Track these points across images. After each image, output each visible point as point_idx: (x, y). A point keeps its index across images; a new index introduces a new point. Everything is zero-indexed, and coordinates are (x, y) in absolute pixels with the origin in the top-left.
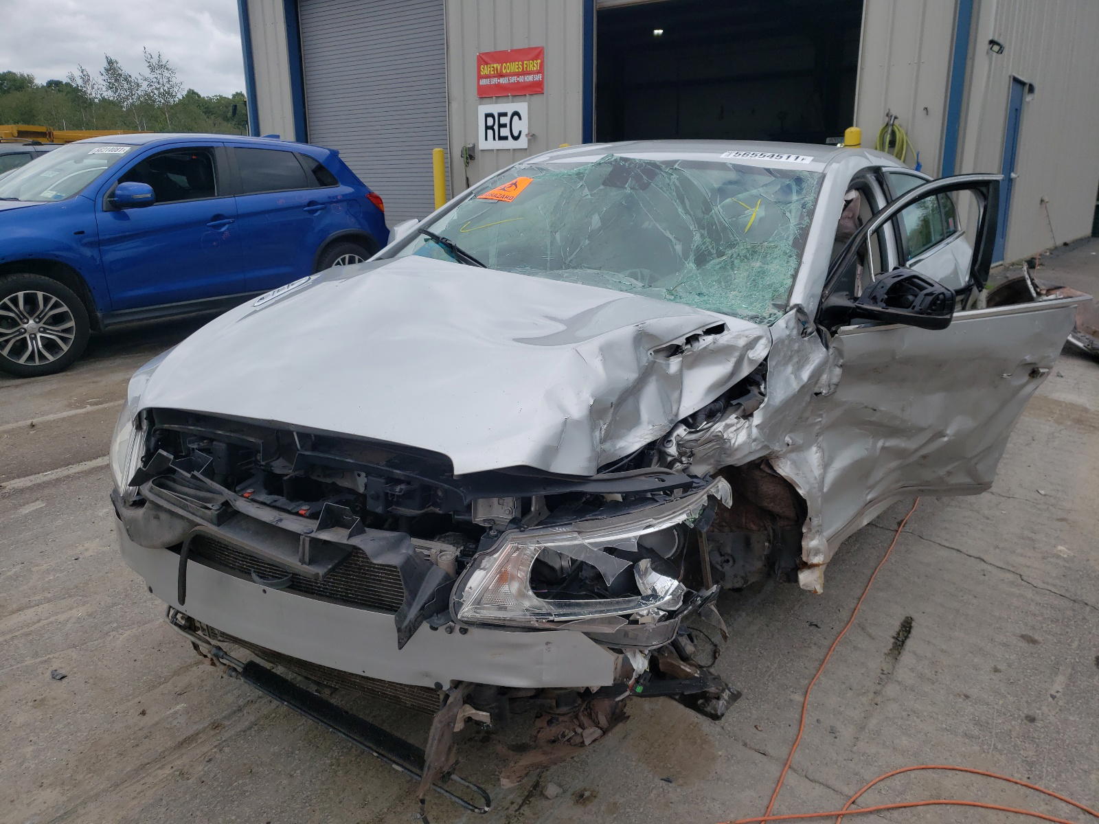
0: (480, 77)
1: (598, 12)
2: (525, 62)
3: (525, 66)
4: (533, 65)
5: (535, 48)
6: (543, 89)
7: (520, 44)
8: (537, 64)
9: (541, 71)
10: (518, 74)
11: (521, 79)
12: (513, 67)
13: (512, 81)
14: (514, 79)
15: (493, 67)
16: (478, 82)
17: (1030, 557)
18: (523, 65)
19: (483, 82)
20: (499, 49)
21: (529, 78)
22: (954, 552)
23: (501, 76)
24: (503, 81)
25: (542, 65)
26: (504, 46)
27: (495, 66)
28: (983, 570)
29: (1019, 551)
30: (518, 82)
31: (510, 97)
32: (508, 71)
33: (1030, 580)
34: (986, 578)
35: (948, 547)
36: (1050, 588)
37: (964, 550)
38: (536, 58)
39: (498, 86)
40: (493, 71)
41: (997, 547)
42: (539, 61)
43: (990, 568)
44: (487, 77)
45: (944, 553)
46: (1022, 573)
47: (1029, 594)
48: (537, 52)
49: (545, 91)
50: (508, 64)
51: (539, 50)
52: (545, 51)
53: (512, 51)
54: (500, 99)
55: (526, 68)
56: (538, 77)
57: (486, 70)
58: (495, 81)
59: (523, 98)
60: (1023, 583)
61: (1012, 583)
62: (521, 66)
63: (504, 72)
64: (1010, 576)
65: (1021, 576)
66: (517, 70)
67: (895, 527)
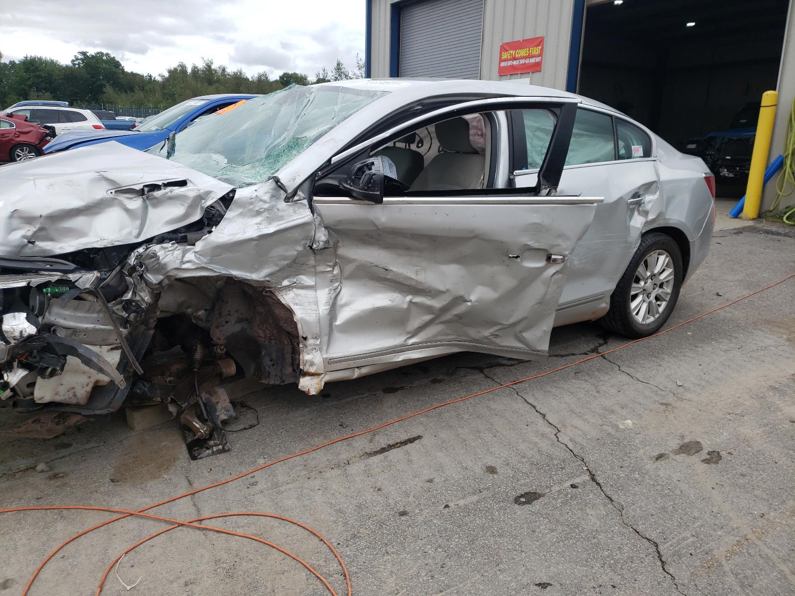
0: (501, 61)
1: (588, 9)
2: (531, 49)
3: (531, 51)
4: (536, 51)
5: (539, 38)
6: (541, 68)
7: (529, 36)
8: (538, 49)
9: (540, 55)
10: (525, 58)
11: (527, 61)
12: (523, 53)
13: (521, 62)
14: (522, 61)
15: (510, 53)
16: (500, 64)
18: (529, 51)
19: (503, 64)
20: (516, 39)
21: (533, 60)
23: (514, 59)
24: (515, 63)
25: (542, 50)
26: (518, 38)
27: (511, 52)
30: (525, 63)
31: (519, 75)
32: (519, 56)
38: (538, 45)
39: (512, 67)
40: (510, 56)
42: (540, 47)
44: (506, 60)
48: (539, 41)
49: (542, 70)
50: (520, 50)
51: (541, 39)
52: (545, 39)
53: (523, 41)
54: (513, 76)
55: (531, 52)
56: (538, 59)
57: (505, 56)
58: (510, 63)
59: (527, 75)
62: (527, 51)
63: (517, 56)
66: (525, 55)
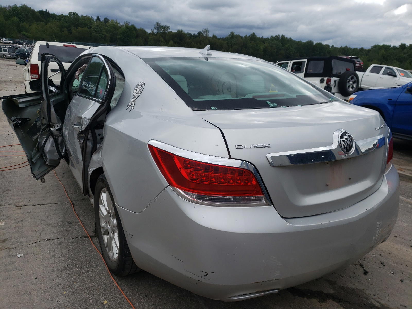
17: (15, 214)
22: (45, 203)
28: (30, 202)
29: (21, 215)
33: (12, 206)
34: (28, 200)
35: (49, 204)
36: (4, 206)
37: (42, 205)
41: (31, 212)
43: (29, 204)
45: (48, 202)
46: (16, 207)
47: (11, 201)
60: (15, 204)
61: (18, 202)
64: (21, 204)
65: (16, 206)
67: (74, 202)
